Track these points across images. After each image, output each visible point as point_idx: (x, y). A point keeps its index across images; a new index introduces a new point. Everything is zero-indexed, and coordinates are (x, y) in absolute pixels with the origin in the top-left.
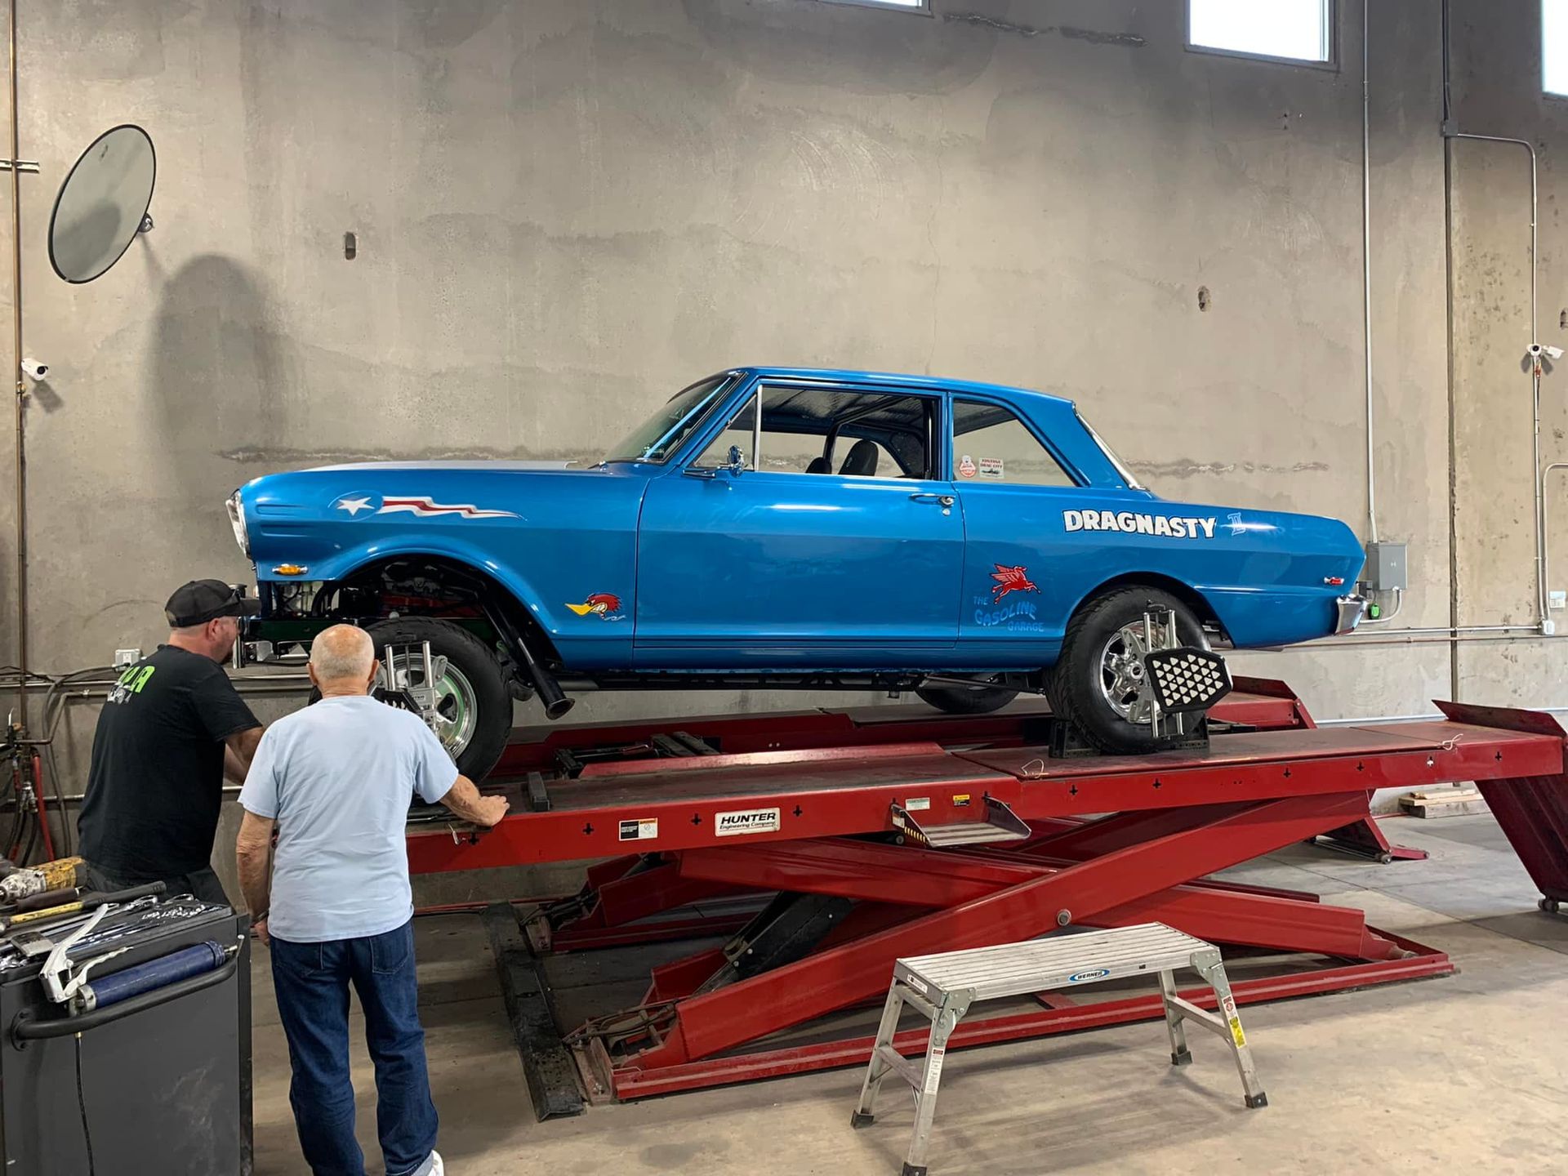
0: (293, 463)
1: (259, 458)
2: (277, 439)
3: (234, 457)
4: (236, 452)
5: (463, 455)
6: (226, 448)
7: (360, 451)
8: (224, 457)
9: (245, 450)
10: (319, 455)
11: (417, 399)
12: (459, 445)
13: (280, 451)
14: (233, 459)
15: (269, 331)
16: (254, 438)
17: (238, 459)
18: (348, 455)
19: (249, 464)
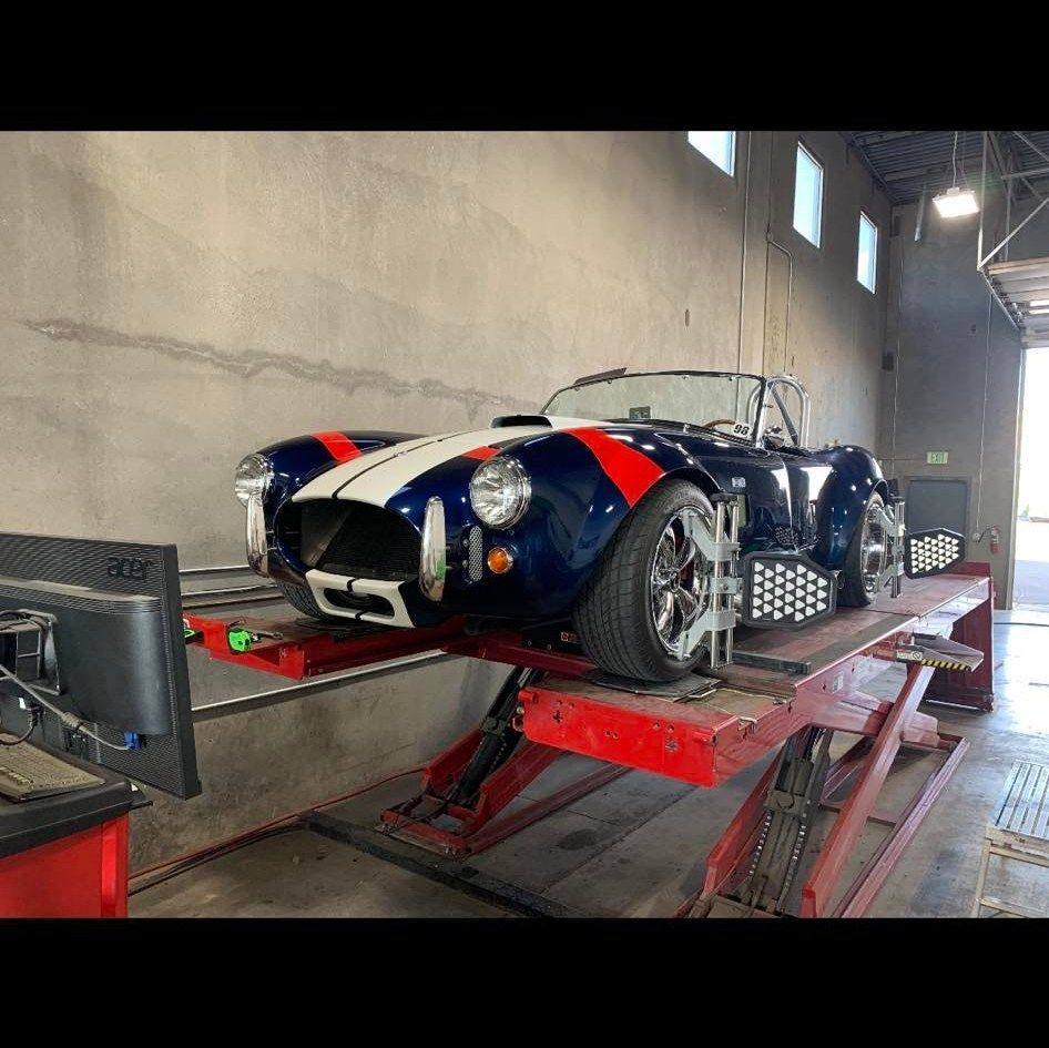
0: (112, 347)
1: (74, 336)
2: (96, 317)
3: (43, 329)
4: (47, 324)
5: (279, 361)
6: (34, 317)
7: (186, 344)
8: (30, 327)
9: (57, 323)
10: (144, 343)
11: (241, 296)
12: (276, 351)
13: (101, 331)
14: (43, 332)
15: (89, 180)
16: (69, 309)
17: (49, 334)
18: (172, 347)
19: (63, 342)
